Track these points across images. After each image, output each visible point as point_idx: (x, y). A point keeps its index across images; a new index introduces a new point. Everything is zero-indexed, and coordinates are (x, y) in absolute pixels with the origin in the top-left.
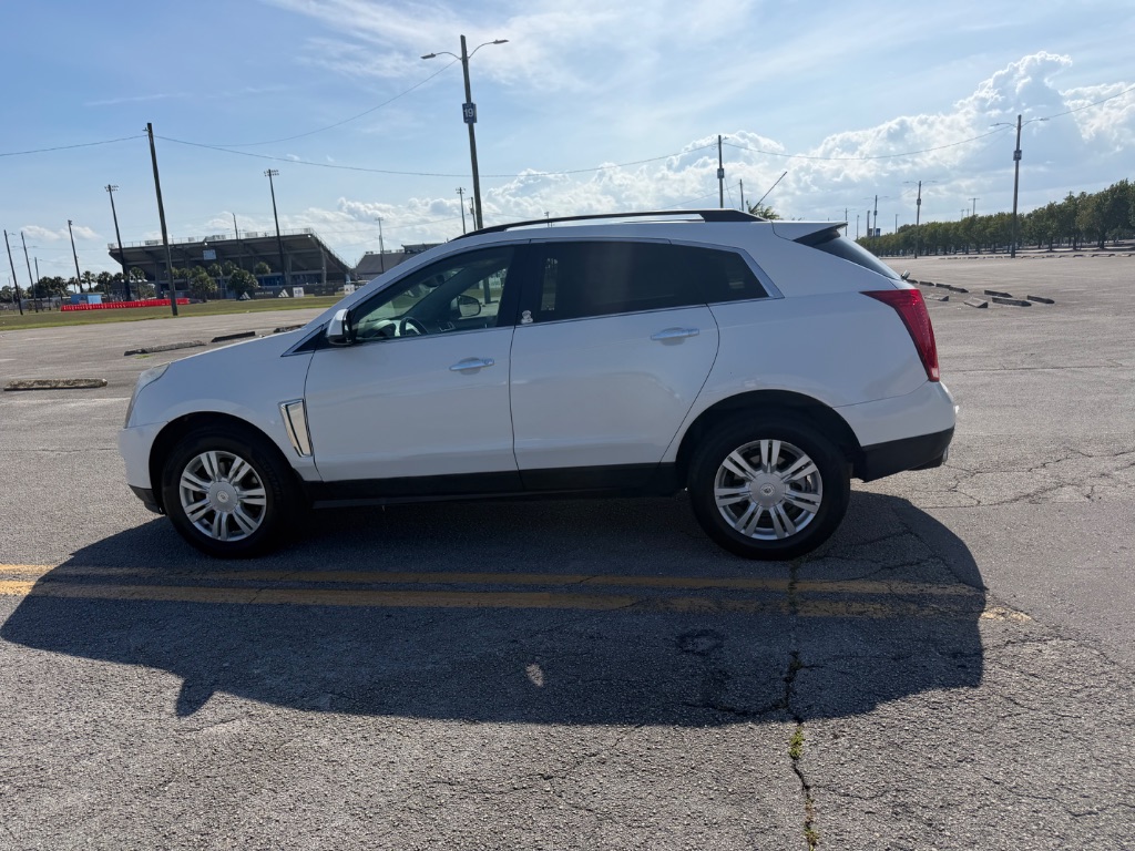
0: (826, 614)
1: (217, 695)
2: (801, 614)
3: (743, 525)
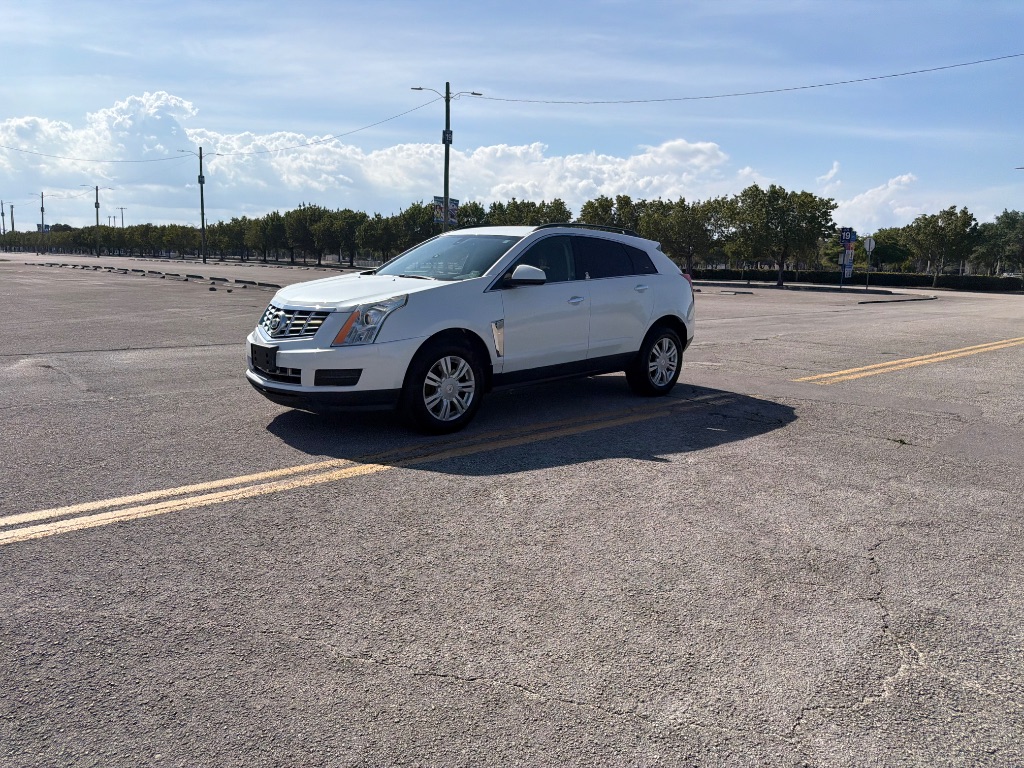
3: (656, 380)
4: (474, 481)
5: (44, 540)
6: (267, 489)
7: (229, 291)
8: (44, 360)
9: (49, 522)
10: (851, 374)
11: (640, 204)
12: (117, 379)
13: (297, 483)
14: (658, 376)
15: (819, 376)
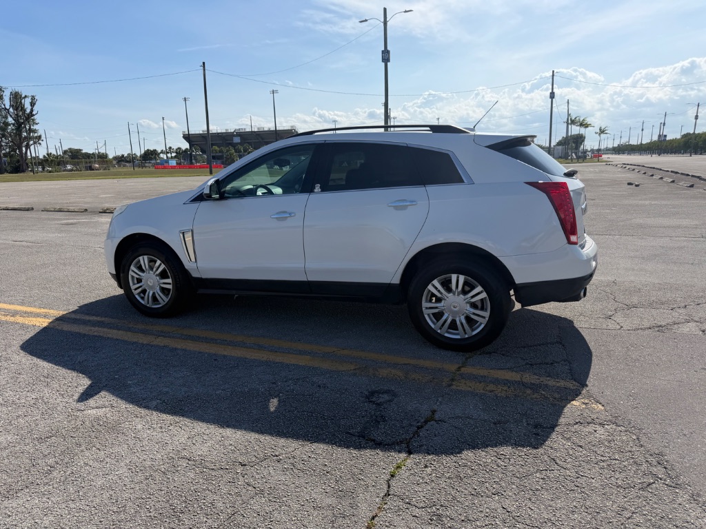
0: (469, 389)
1: (103, 393)
2: (454, 387)
3: (439, 327)
14: (443, 322)
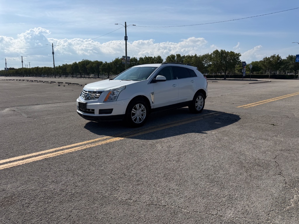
3: (197, 109)
4: (150, 142)
5: (23, 165)
6: (88, 146)
7: (64, 86)
8: (13, 109)
9: (23, 160)
10: (253, 105)
11: (183, 56)
12: (36, 114)
13: (97, 144)
14: (198, 107)
15: (244, 106)
